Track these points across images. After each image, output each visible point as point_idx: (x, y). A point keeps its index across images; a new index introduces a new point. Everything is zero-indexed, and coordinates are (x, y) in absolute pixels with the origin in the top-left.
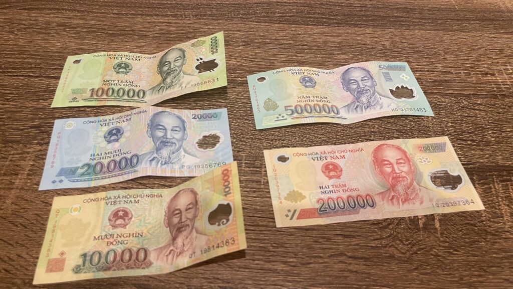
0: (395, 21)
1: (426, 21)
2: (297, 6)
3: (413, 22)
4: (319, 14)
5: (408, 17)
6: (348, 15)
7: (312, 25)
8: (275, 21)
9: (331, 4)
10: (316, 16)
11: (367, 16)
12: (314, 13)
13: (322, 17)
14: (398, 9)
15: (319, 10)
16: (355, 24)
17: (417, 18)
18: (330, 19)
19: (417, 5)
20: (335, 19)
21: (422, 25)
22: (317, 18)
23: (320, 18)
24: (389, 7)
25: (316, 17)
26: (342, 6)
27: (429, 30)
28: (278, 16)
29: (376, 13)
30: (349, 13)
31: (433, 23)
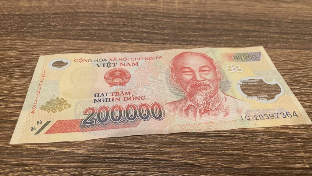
0: (245, 36)
1: (289, 37)
2: (111, 17)
3: (271, 37)
4: (139, 26)
5: (263, 32)
6: (180, 28)
7: (125, 41)
8: (72, 36)
9: (158, 14)
10: (136, 29)
11: (205, 30)
12: (132, 26)
13: (142, 31)
14: (249, 22)
15: (140, 22)
16: (189, 41)
17: (275, 33)
18: (153, 33)
19: (273, 16)
20: (161, 34)
21: (283, 42)
22: (135, 32)
23: (140, 32)
24: (237, 18)
25: (134, 30)
26: (174, 17)
27: (296, 49)
28: (80, 30)
29: (218, 27)
30: (182, 26)
31: (298, 39)
